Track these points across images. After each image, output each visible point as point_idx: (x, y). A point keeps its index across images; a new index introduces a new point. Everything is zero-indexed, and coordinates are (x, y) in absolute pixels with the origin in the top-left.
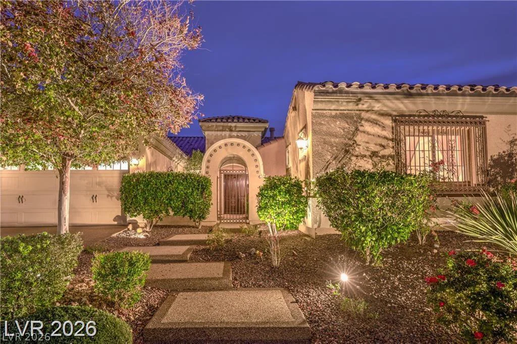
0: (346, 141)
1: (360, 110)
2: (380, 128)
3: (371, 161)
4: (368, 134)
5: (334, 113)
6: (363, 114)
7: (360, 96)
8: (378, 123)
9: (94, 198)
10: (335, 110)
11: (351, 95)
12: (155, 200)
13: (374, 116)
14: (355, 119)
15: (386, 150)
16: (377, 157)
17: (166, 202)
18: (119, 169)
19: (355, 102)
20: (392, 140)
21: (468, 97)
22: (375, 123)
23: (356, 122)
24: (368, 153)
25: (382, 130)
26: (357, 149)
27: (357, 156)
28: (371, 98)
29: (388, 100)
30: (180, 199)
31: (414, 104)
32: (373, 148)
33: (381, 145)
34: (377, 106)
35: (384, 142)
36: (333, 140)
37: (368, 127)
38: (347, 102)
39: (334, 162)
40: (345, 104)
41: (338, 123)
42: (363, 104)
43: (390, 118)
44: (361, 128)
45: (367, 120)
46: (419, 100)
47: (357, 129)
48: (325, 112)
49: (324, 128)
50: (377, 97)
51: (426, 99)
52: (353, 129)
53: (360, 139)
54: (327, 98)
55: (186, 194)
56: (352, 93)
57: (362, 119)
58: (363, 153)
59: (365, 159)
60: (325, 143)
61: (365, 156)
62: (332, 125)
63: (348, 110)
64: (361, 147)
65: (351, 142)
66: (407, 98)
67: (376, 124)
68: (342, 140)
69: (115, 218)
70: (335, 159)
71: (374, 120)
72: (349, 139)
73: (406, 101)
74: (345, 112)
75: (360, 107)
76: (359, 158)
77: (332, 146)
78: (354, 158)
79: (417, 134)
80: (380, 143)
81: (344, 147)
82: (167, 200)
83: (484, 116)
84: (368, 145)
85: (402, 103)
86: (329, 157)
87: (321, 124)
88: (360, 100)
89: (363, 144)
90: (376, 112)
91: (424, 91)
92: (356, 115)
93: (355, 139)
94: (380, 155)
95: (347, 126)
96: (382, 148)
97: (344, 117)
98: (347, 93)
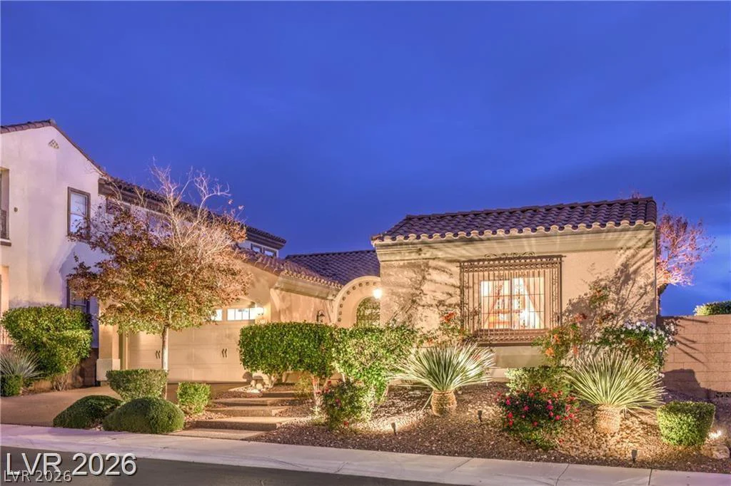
0: (414, 291)
1: (426, 259)
2: (448, 276)
3: (437, 310)
4: (436, 282)
5: (401, 263)
6: (432, 263)
7: (419, 246)
8: (446, 270)
9: (224, 352)
10: (401, 260)
11: (410, 246)
12: (271, 353)
13: (441, 264)
14: (423, 267)
15: (453, 299)
16: (444, 305)
17: (283, 355)
18: (248, 319)
19: (417, 252)
20: (459, 287)
21: (533, 239)
22: (442, 270)
23: (423, 270)
24: (435, 303)
25: (450, 278)
26: (423, 298)
27: (424, 306)
28: (430, 247)
29: (448, 247)
30: (296, 352)
31: (477, 249)
32: (441, 297)
33: (448, 294)
34: (440, 254)
35: (451, 290)
36: (400, 290)
37: (435, 275)
38: (409, 253)
39: (401, 313)
40: (407, 254)
41: (406, 273)
42: (425, 254)
43: (458, 264)
44: (428, 277)
45: (435, 268)
46: (479, 245)
47: (424, 278)
48: (393, 262)
49: (392, 279)
50: (436, 245)
51: (487, 244)
52: (420, 278)
53: (427, 288)
54: (389, 251)
55: (302, 346)
56: (412, 244)
57: (429, 267)
58: (429, 303)
59: (431, 308)
60: (392, 294)
61: (432, 306)
62: (400, 275)
63: (415, 259)
64: (428, 296)
65: (418, 292)
66: (467, 244)
67: (444, 271)
68: (410, 290)
69: (245, 375)
70: (402, 309)
71: (442, 267)
72: (416, 289)
73: (467, 247)
74: (413, 261)
75: (423, 256)
76: (425, 307)
77: (399, 296)
78: (420, 308)
79: (491, 278)
80: (447, 291)
81: (411, 297)
82: (283, 353)
83: (563, 255)
84: (435, 294)
85: (465, 249)
86: (396, 308)
87: (389, 275)
88: (420, 250)
89: (429, 293)
90: (443, 259)
91: (482, 237)
92: (424, 263)
93: (422, 288)
94: (447, 304)
95: (415, 275)
96: (449, 296)
97: (412, 266)
98: (407, 244)
